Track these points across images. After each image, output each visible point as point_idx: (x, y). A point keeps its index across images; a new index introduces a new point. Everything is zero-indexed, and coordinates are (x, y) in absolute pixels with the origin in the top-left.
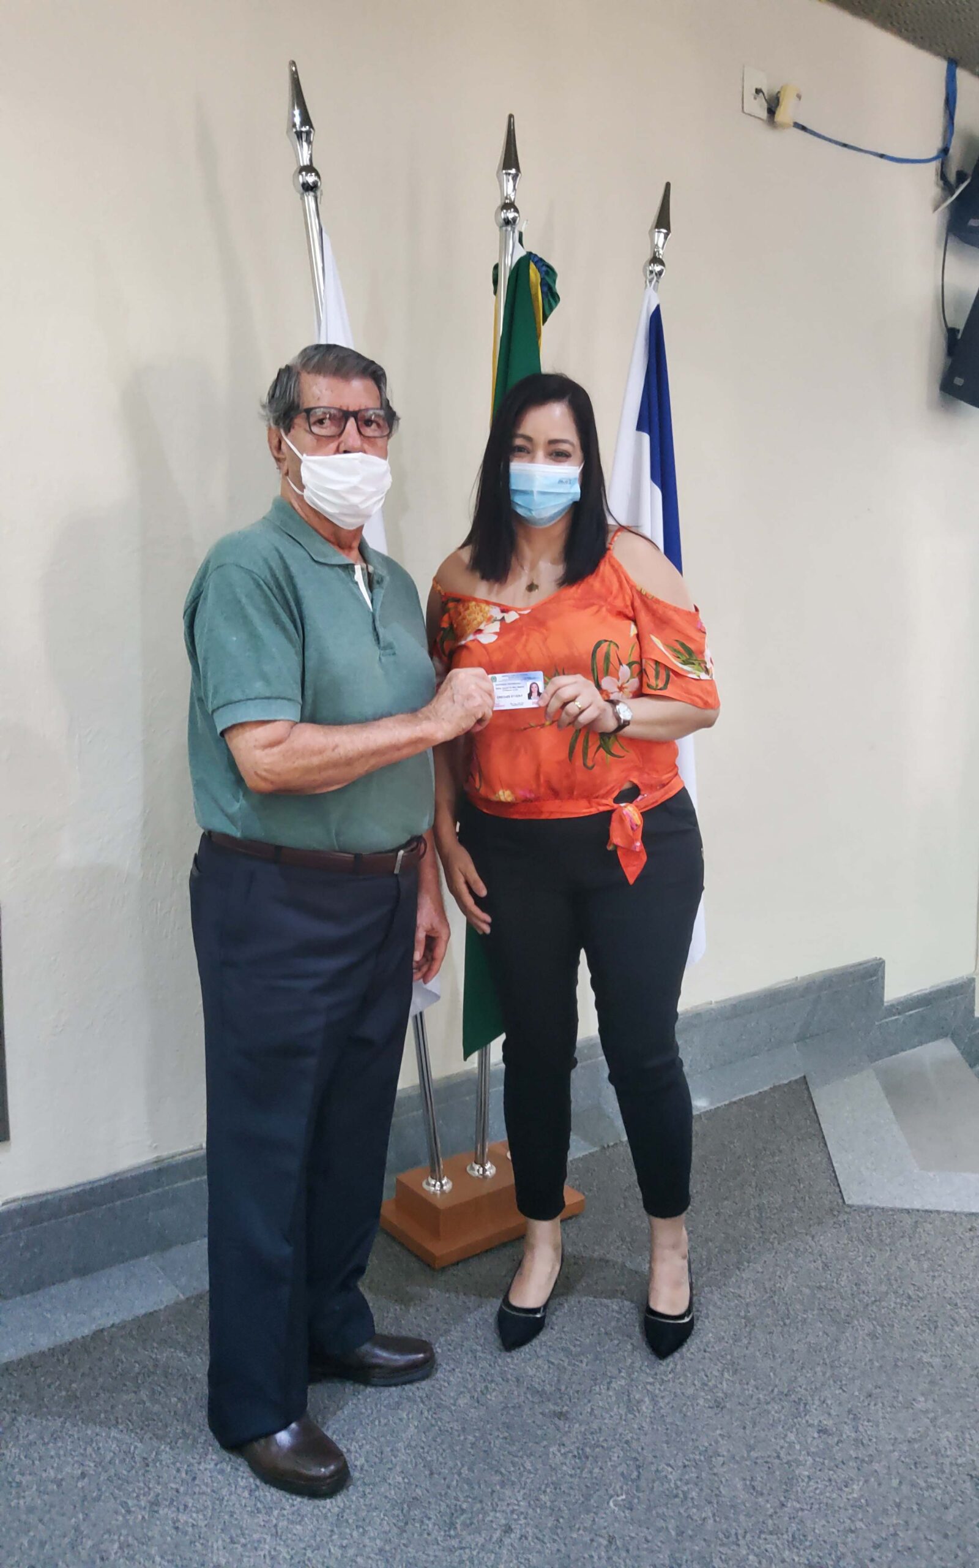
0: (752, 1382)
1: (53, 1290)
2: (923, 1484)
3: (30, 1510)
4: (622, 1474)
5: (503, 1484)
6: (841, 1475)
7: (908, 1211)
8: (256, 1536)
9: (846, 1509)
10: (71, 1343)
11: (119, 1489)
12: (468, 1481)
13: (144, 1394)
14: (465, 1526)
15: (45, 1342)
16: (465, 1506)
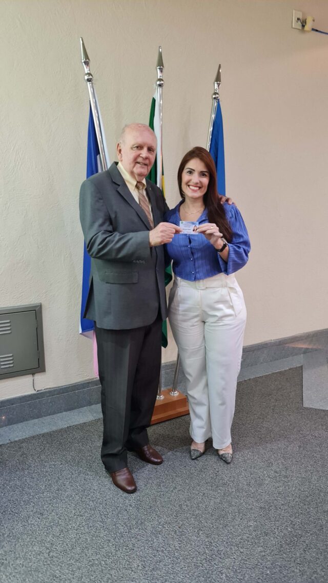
0: (257, 456)
1: (58, 415)
2: (302, 490)
3: (47, 472)
4: (211, 477)
5: (176, 476)
6: (277, 485)
7: (324, 411)
8: (106, 483)
9: (276, 494)
10: (62, 429)
11: (71, 468)
12: (167, 475)
13: (80, 444)
14: (163, 486)
15: (54, 429)
16: (164, 481)
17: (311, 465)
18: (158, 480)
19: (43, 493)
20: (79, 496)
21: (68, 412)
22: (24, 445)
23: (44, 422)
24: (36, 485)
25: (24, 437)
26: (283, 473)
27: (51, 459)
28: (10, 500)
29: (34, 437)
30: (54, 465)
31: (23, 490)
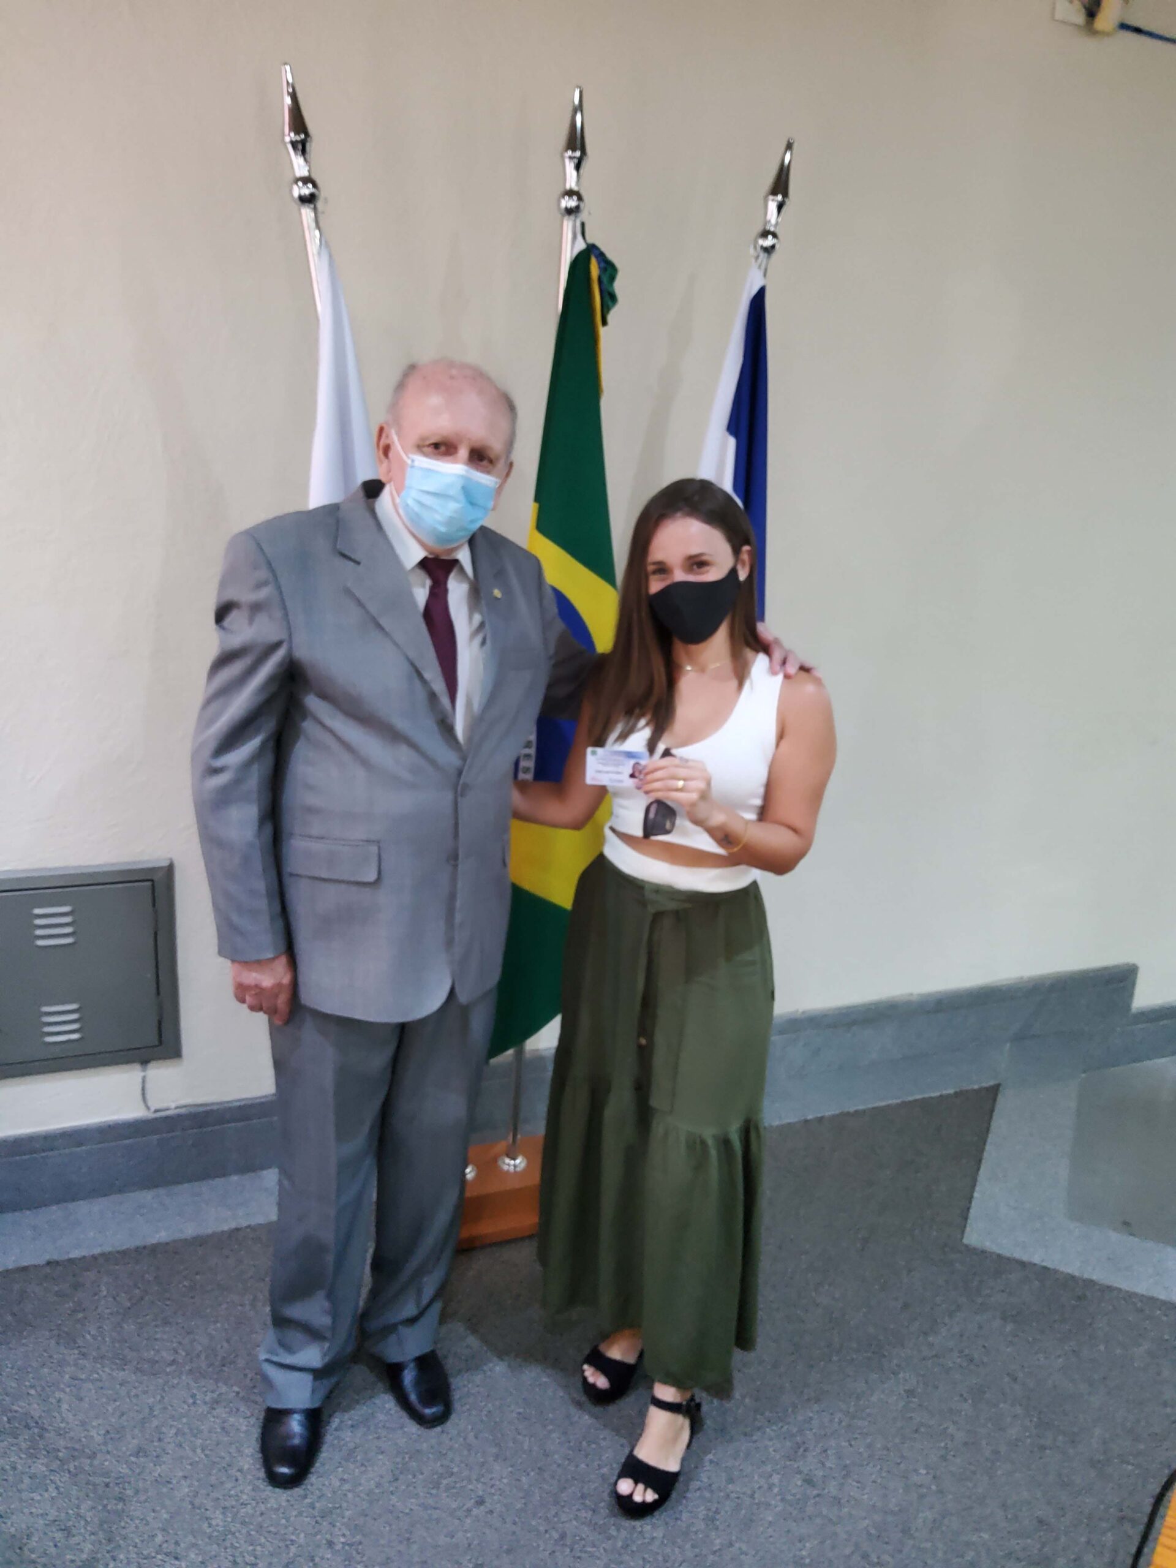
1: (216, 1182)
17: (927, 1467)
19: (96, 1455)
20: (189, 1486)
21: (247, 1176)
22: (91, 1275)
23: (168, 1202)
25: (97, 1251)
26: (832, 1488)
27: (148, 1339)
29: (124, 1252)
30: (153, 1362)
31: (41, 1436)
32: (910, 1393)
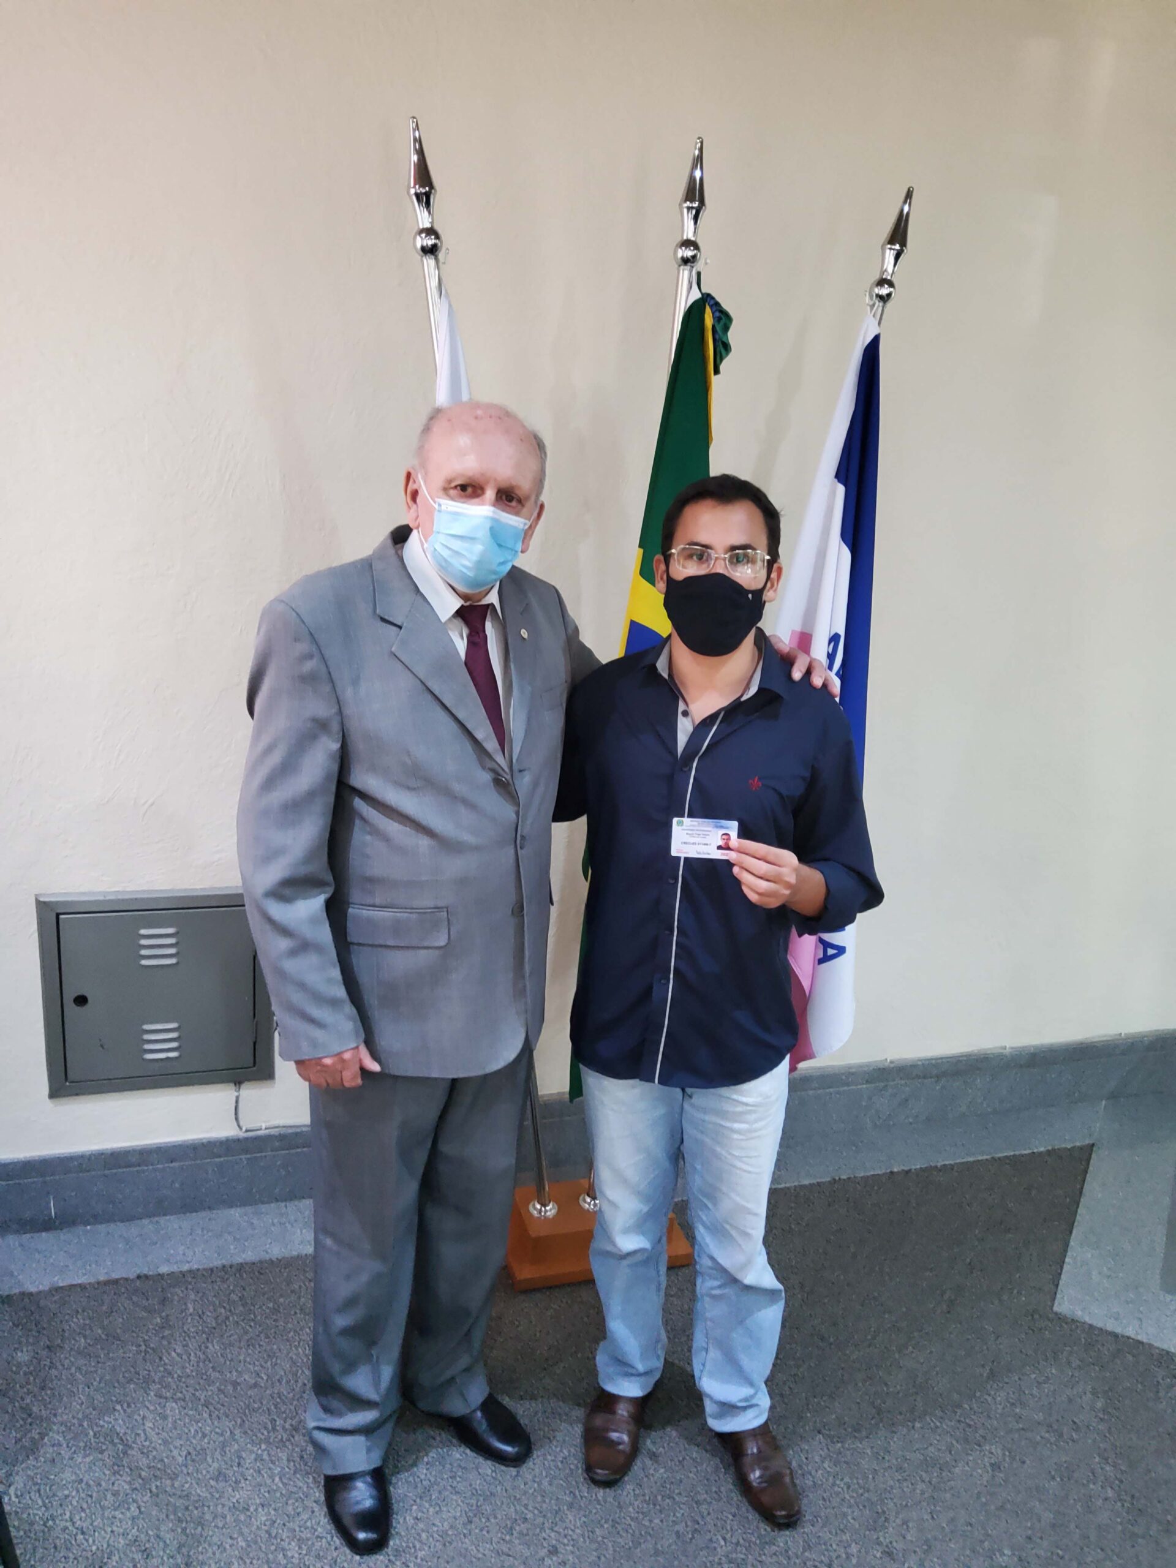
18: (512, 1509)
19: (177, 1476)
20: (266, 1515)
22: (179, 1292)
23: (255, 1221)
24: (165, 1442)
25: (186, 1268)
27: (232, 1360)
28: (81, 1481)
29: (212, 1270)
30: (235, 1384)
31: (125, 1453)
32: (996, 1467)
